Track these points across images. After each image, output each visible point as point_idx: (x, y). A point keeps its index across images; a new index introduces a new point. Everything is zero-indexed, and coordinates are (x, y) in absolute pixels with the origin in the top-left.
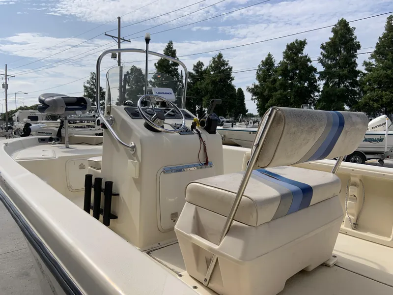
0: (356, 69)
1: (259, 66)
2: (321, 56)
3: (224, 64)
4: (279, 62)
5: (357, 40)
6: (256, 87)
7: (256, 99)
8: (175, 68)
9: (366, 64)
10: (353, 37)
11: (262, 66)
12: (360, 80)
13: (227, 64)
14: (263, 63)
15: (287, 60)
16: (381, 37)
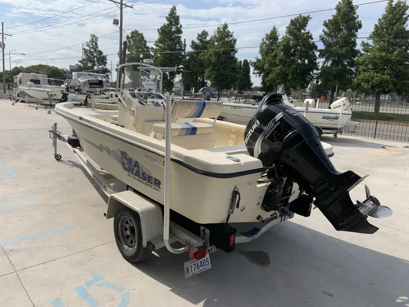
0: (356, 49)
1: (263, 40)
2: (323, 34)
3: (228, 35)
4: (282, 37)
5: (359, 19)
6: (258, 61)
7: (258, 73)
8: (178, 36)
9: (364, 44)
10: (355, 16)
11: (266, 40)
12: (358, 60)
13: (231, 36)
14: (267, 36)
15: (290, 36)
16: (381, 18)
